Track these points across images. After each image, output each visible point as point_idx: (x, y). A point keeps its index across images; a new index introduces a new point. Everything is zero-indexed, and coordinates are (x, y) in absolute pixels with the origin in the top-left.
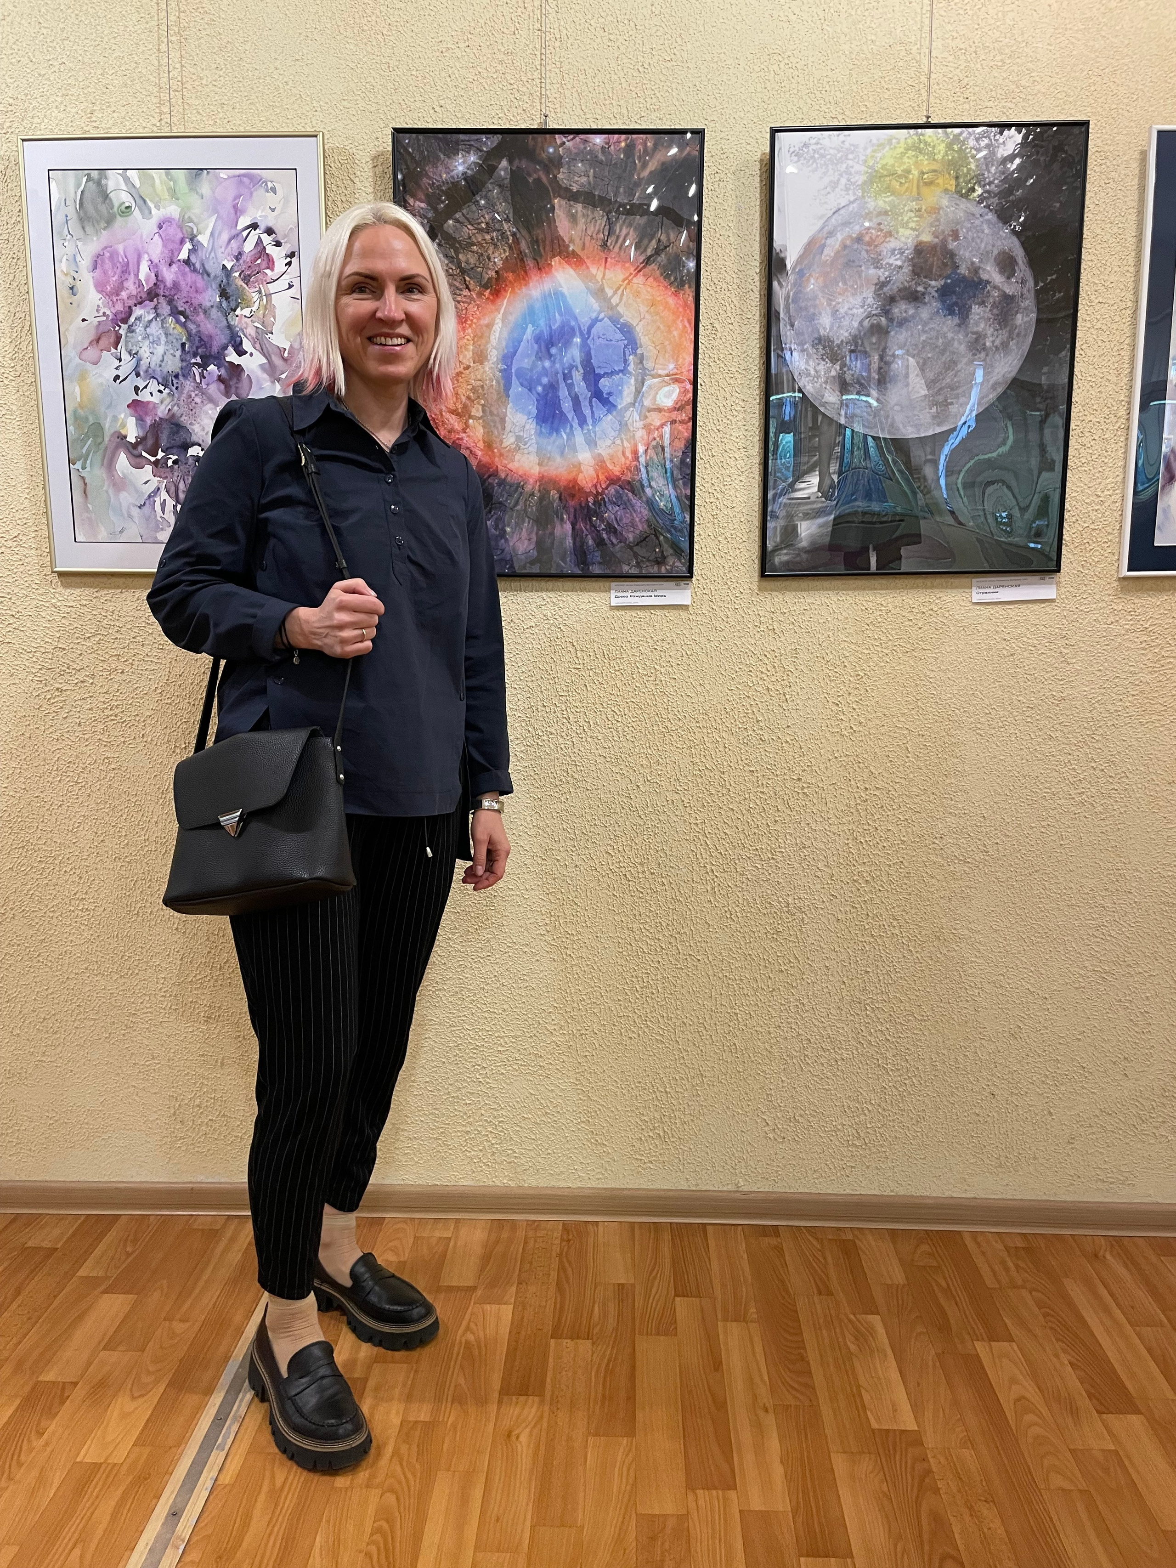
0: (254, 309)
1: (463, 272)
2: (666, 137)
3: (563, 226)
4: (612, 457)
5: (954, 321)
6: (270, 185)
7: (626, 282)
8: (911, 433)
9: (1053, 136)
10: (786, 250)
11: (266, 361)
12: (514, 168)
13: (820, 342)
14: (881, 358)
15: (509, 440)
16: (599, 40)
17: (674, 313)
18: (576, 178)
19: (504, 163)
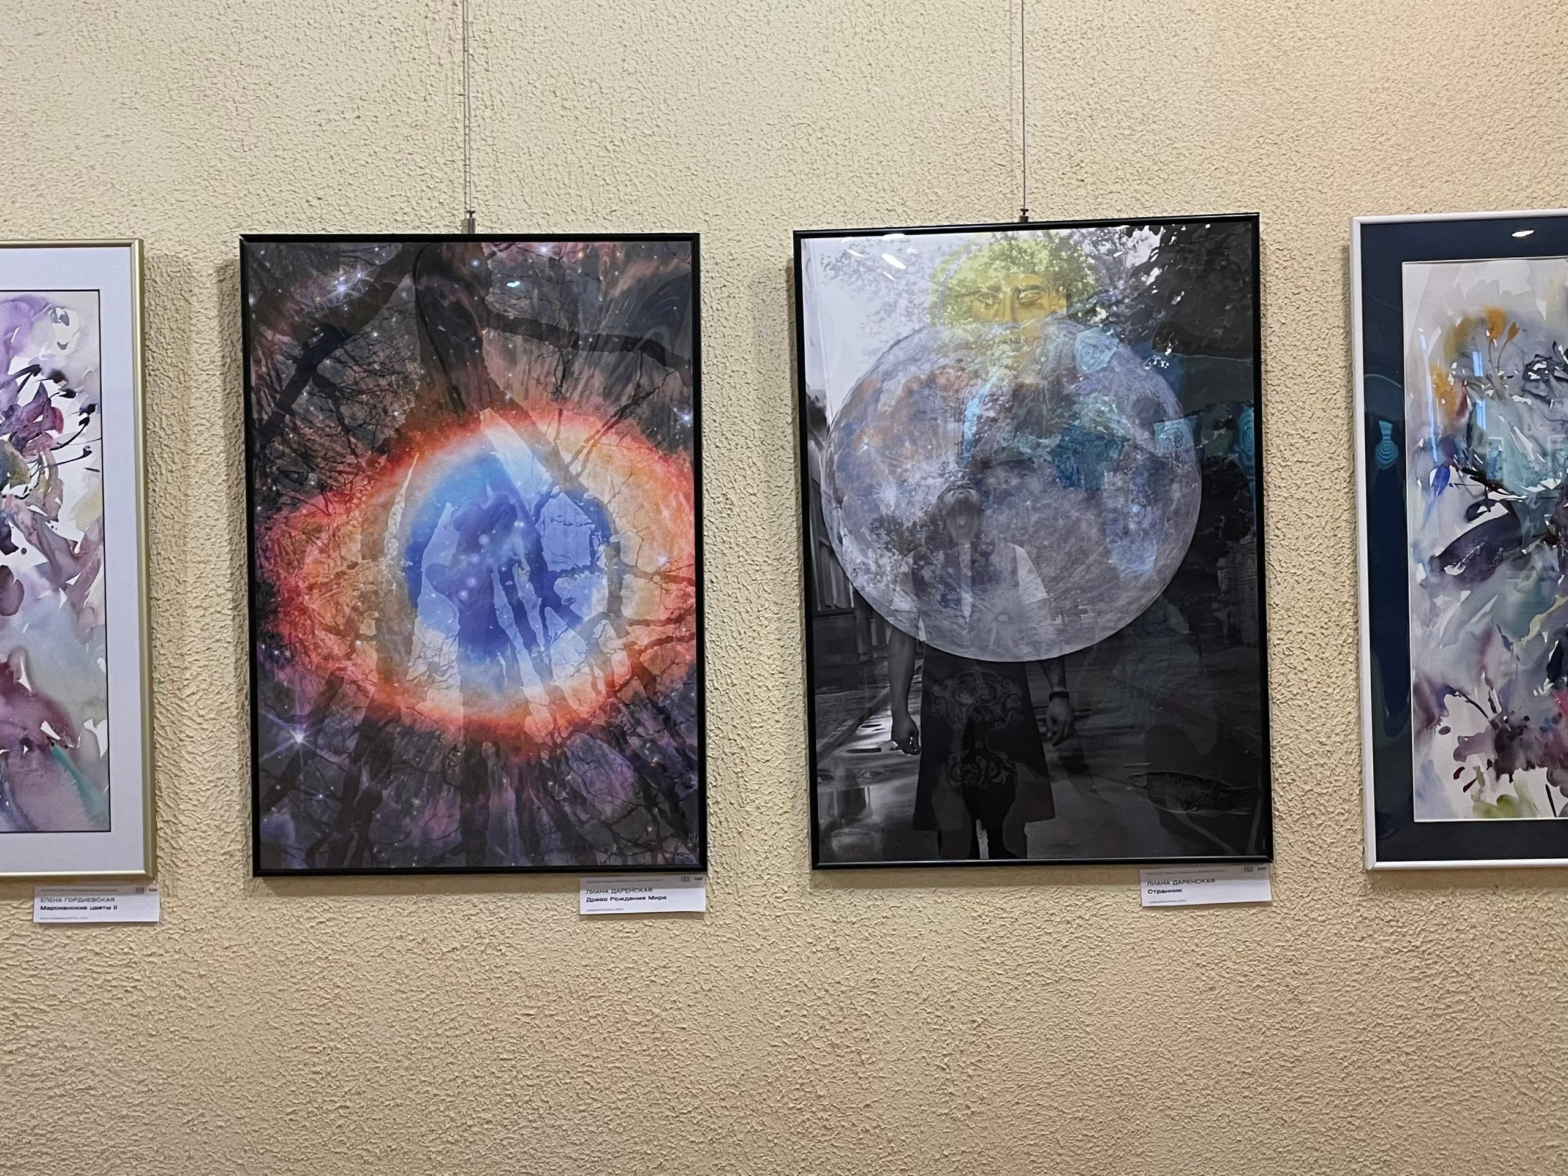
0: (31, 486)
1: (347, 430)
2: (643, 245)
3: (494, 363)
4: (575, 692)
5: (1077, 495)
6: (59, 312)
7: (591, 442)
8: (1026, 655)
9: (1206, 236)
10: (825, 397)
11: (44, 560)
12: (420, 288)
13: (882, 525)
14: (974, 547)
15: (418, 669)
16: (549, 107)
17: (663, 485)
18: (514, 301)
19: (407, 281)
